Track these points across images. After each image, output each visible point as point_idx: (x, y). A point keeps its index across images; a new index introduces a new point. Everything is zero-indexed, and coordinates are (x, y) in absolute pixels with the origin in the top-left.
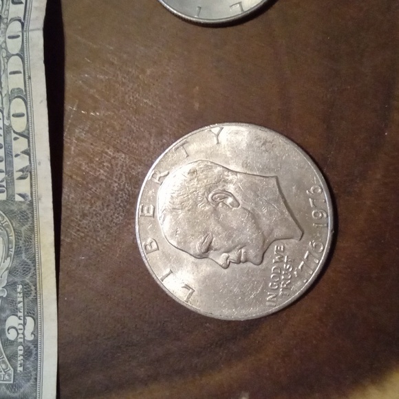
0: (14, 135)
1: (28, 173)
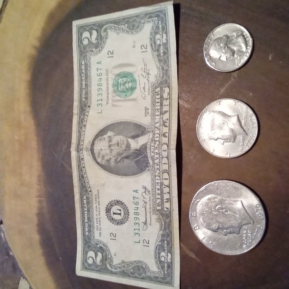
0: (164, 186)
1: (169, 200)
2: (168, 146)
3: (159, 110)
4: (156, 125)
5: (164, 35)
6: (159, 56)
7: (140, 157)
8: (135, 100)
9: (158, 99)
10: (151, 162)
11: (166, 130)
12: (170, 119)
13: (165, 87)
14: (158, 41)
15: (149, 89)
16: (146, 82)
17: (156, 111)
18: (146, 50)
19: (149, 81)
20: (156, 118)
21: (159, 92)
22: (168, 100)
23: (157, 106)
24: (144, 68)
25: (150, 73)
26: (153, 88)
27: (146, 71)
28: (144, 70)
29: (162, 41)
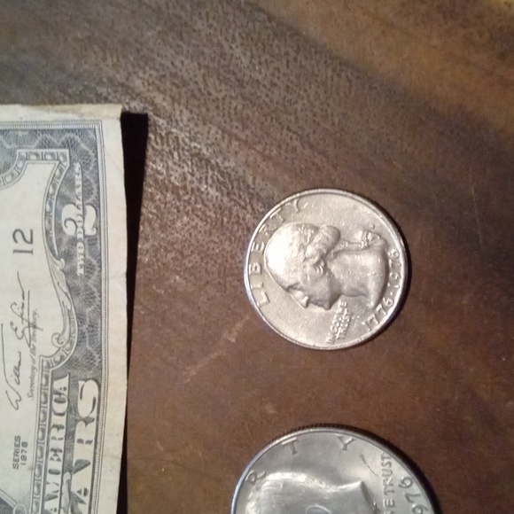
3: (61, 455)
4: (49, 505)
5: (91, 211)
6: (70, 273)
9: (62, 415)
12: (91, 493)
13: (86, 380)
15: (32, 378)
16: (26, 351)
17: (51, 454)
18: (28, 247)
19: (33, 350)
20: (48, 480)
21: (66, 393)
22: (92, 426)
23: (54, 438)
24: (20, 305)
25: (38, 325)
26: (47, 377)
27: (25, 316)
28: (19, 312)
29: (83, 227)
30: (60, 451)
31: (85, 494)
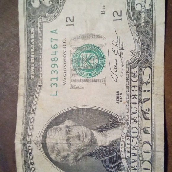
2: (152, 146)
3: (137, 97)
4: (133, 116)
6: (138, 26)
7: (110, 156)
8: (102, 81)
9: (136, 82)
10: (125, 164)
11: (147, 123)
12: (152, 110)
13: (145, 68)
14: (139, 6)
15: (122, 69)
16: (119, 59)
17: (132, 97)
18: (119, 18)
19: (122, 58)
20: (132, 107)
21: (137, 73)
22: (150, 85)
23: (133, 91)
24: (116, 41)
25: (124, 48)
26: (128, 68)
27: (118, 45)
28: (115, 44)
29: (145, 6)
30: (136, 95)
31: (149, 110)
